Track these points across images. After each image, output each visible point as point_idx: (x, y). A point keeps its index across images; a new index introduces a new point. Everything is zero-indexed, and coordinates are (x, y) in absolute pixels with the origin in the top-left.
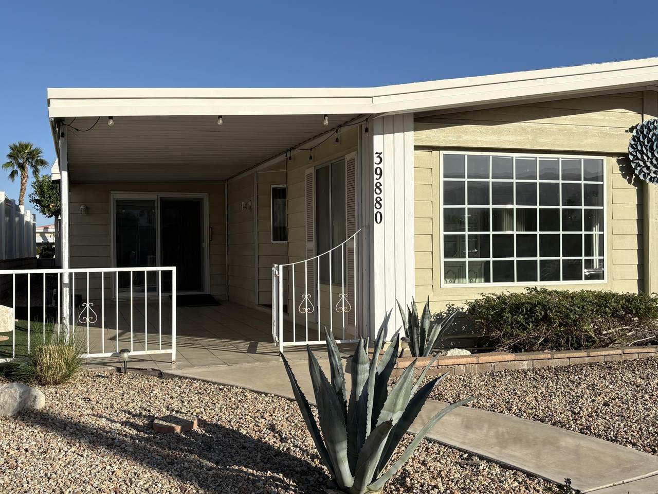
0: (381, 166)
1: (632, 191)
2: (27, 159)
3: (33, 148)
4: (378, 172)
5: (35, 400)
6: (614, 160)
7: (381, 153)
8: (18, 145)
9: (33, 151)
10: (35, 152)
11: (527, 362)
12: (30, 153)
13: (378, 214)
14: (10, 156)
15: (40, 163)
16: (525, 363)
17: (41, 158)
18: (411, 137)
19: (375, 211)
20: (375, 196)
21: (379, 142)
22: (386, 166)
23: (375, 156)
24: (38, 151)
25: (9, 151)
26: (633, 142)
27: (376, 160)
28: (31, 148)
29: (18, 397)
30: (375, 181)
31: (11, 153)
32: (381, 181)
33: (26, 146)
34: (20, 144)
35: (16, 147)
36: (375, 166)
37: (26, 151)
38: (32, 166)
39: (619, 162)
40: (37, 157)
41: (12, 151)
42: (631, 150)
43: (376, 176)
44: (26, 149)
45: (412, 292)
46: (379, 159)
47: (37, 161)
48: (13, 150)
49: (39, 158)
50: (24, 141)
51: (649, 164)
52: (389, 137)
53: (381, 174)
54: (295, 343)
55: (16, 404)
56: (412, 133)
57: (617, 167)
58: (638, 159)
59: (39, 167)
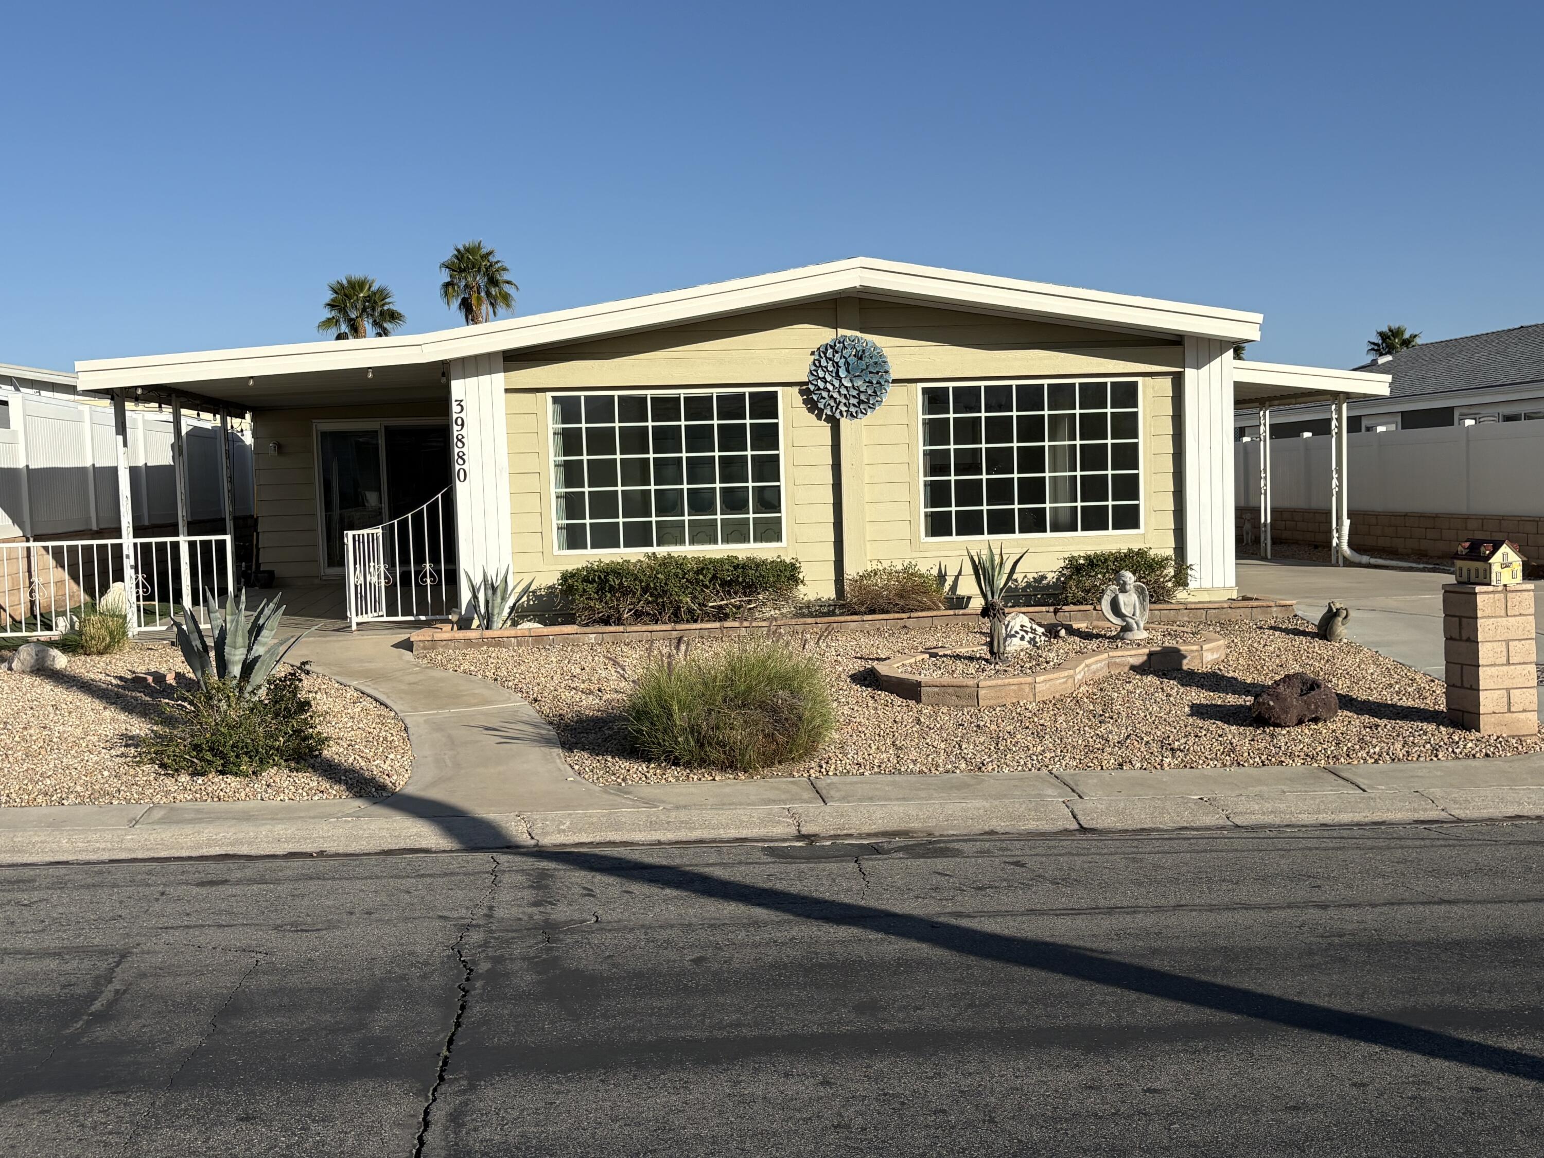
0: (462, 415)
1: (825, 429)
2: (364, 310)
3: (374, 288)
4: (459, 422)
5: (54, 660)
6: (796, 389)
7: (461, 401)
8: (345, 282)
9: (375, 293)
10: (377, 296)
11: (594, 635)
12: (368, 299)
13: (462, 471)
14: (332, 305)
15: (388, 319)
16: (591, 636)
17: (391, 307)
18: (499, 380)
19: (457, 467)
20: (456, 450)
21: (458, 388)
22: (469, 415)
23: (454, 404)
24: (382, 294)
25: (329, 296)
26: (813, 368)
27: (455, 408)
28: (370, 287)
29: (34, 655)
30: (455, 434)
31: (333, 300)
32: (463, 432)
33: (361, 284)
34: (349, 282)
35: (342, 285)
36: (455, 416)
37: (361, 295)
38: (375, 323)
39: (801, 393)
40: (384, 305)
41: (335, 295)
42: (812, 378)
43: (456, 428)
44: (362, 290)
45: (507, 559)
46: (459, 408)
47: (382, 313)
48: (336, 293)
49: (386, 308)
50: (358, 274)
51: (836, 395)
52: (472, 381)
53: (463, 425)
54: (400, 618)
55: (33, 661)
56: (502, 374)
57: (799, 400)
58: (819, 389)
59: (387, 325)
